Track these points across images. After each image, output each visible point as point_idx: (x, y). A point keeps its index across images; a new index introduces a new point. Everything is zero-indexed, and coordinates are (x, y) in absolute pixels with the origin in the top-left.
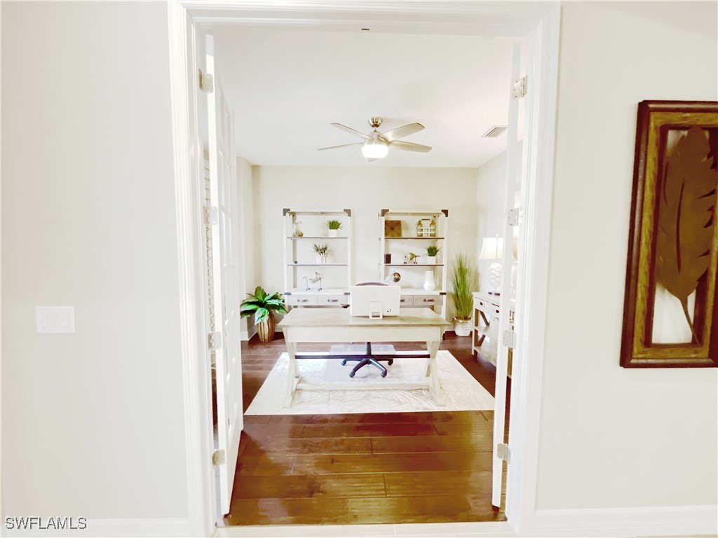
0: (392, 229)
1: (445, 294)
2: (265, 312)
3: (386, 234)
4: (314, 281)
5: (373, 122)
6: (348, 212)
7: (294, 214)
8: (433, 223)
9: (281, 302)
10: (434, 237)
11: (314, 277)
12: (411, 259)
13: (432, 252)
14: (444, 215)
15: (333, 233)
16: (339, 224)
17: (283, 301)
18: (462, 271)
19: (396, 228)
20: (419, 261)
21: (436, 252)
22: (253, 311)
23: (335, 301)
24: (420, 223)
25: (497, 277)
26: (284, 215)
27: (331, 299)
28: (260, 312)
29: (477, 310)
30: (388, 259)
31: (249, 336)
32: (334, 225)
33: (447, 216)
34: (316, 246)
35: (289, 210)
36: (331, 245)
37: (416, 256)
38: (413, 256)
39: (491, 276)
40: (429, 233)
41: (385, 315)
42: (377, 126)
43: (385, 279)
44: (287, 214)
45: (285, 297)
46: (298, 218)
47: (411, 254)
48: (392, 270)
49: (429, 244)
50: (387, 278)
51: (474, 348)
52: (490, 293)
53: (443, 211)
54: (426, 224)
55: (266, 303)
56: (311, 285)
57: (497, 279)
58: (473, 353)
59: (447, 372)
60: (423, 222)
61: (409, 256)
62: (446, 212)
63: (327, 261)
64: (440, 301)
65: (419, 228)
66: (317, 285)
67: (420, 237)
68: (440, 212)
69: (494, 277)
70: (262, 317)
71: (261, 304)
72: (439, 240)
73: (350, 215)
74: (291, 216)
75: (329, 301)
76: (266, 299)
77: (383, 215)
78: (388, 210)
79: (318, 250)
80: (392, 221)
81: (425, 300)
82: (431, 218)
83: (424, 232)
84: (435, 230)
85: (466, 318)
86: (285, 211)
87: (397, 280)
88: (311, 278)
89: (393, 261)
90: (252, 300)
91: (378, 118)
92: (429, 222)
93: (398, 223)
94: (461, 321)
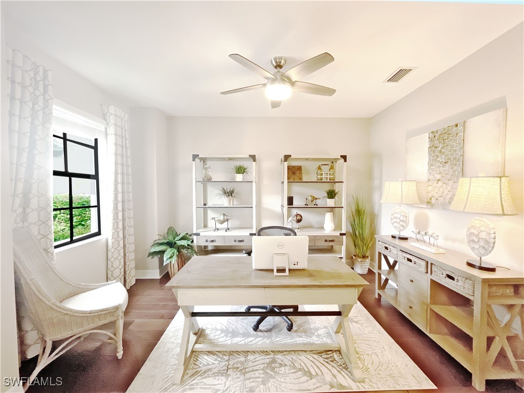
0: (294, 173)
1: (344, 234)
2: (173, 253)
3: (288, 178)
4: (222, 222)
5: (277, 62)
6: (253, 158)
7: (204, 160)
8: (332, 168)
9: (189, 243)
10: (333, 182)
11: (222, 218)
12: (312, 201)
13: (331, 194)
14: (343, 160)
15: (239, 177)
16: (245, 169)
17: (193, 241)
18: (359, 212)
19: (298, 173)
20: (320, 203)
21: (335, 195)
22: (163, 252)
23: (241, 241)
24: (319, 168)
25: (403, 221)
26: (194, 160)
27: (237, 240)
28: (169, 252)
29: (380, 254)
30: (290, 201)
31: (160, 275)
32: (240, 170)
33: (345, 161)
34: (224, 189)
35: (198, 155)
36: (238, 188)
37: (316, 199)
38: (314, 199)
39: (395, 220)
40: (328, 177)
41: (291, 268)
42: (280, 67)
43: (288, 220)
44: (197, 160)
45: (195, 237)
46: (209, 163)
47: (311, 196)
48: (295, 212)
49: (328, 187)
50: (290, 219)
51: (377, 291)
52: (393, 237)
53: (341, 156)
54: (325, 169)
55: (175, 243)
56: (219, 226)
57: (401, 223)
58: (377, 296)
59: (355, 322)
60: (322, 167)
61: (310, 198)
62: (344, 157)
63: (235, 203)
64: (340, 242)
65: (319, 172)
66: (225, 225)
67: (320, 181)
68: (339, 157)
69: (398, 221)
70: (170, 258)
71: (171, 245)
72: (337, 184)
73: (255, 160)
74: (202, 162)
75: (235, 241)
76: (176, 240)
77: (286, 160)
78: (290, 156)
79: (225, 193)
80: (294, 167)
81: (326, 241)
82: (330, 163)
83: (323, 176)
84: (333, 174)
85: (364, 257)
86: (195, 157)
87: (299, 221)
88: (219, 219)
89: (295, 203)
90: (163, 241)
91: (281, 58)
92: (328, 167)
93: (300, 168)
94: (360, 260)
